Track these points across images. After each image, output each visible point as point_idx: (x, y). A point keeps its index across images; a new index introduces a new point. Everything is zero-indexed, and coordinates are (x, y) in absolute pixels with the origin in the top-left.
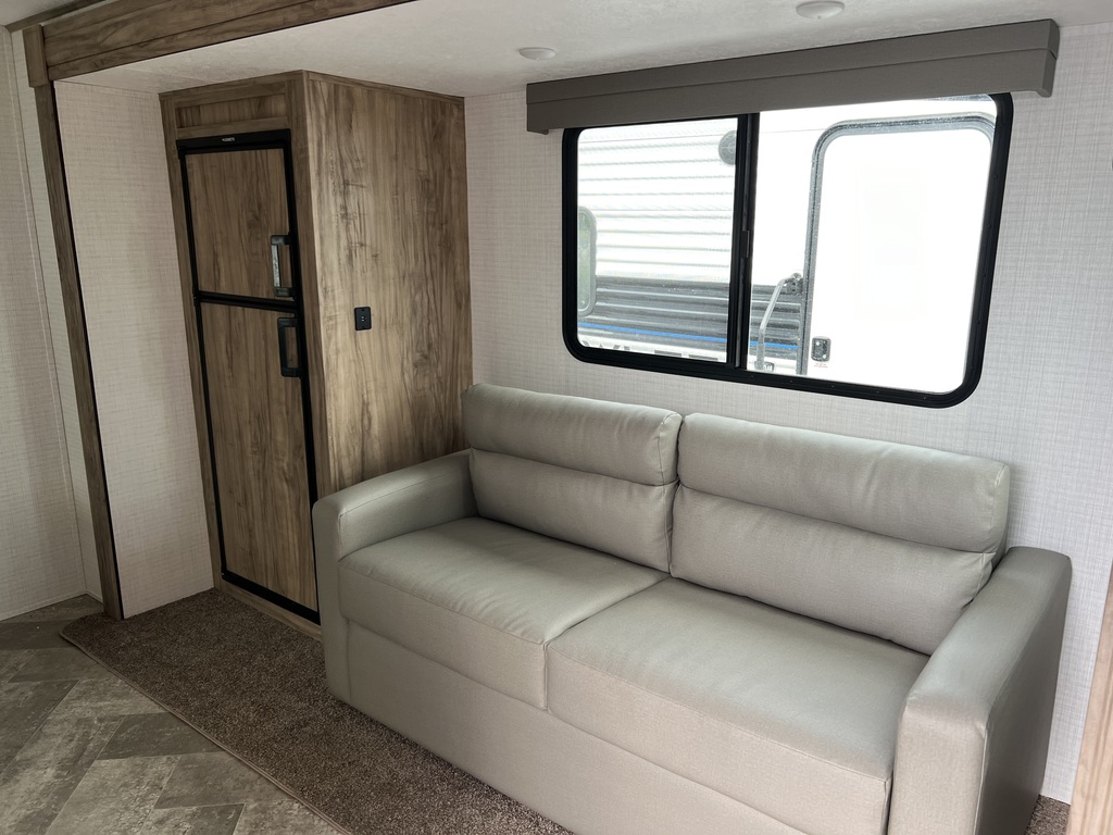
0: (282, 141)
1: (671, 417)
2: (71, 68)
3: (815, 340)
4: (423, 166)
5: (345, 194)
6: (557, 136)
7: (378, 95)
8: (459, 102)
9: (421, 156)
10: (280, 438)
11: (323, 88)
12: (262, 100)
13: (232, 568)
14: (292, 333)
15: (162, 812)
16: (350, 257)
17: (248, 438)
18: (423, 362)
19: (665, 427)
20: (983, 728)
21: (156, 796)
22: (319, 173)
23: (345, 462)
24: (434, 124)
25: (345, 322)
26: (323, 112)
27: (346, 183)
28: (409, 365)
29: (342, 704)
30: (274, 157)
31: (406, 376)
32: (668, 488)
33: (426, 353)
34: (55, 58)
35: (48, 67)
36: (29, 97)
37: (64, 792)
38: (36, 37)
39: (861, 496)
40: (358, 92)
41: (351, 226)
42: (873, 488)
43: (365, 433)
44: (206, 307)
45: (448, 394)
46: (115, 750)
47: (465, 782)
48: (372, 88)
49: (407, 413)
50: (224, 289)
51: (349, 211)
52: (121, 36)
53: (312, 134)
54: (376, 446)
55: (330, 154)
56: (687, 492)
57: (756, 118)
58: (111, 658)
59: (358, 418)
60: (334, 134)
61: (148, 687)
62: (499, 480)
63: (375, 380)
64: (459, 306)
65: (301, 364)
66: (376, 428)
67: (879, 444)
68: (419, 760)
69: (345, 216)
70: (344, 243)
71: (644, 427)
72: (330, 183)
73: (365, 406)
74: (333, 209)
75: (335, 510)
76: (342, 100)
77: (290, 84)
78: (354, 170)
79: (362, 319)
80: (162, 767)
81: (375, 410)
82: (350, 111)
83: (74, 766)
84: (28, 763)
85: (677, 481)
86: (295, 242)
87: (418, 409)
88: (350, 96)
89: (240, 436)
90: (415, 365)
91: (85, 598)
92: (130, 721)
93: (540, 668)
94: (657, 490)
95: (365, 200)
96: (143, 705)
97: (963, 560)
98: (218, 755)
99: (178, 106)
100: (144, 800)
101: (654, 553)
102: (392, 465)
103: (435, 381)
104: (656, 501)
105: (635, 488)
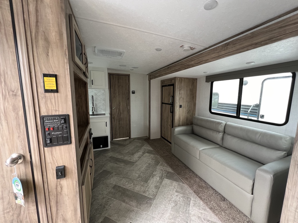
0: (173, 85)
1: (224, 123)
2: (152, 78)
3: (261, 115)
4: (191, 87)
6: (210, 83)
7: (185, 79)
8: (196, 79)
9: (190, 86)
10: (169, 120)
11: (178, 79)
12: (171, 80)
13: (162, 136)
14: (172, 108)
15: (152, 160)
16: (180, 99)
17: (166, 120)
18: (189, 112)
19: (223, 124)
20: (272, 176)
21: (151, 158)
22: (177, 89)
23: (177, 124)
24: (193, 82)
25: (178, 107)
26: (178, 81)
27: (180, 90)
28: (186, 113)
29: (173, 154)
30: (172, 87)
32: (223, 133)
34: (151, 78)
35: (150, 78)
36: (148, 81)
37: (142, 155)
38: (149, 75)
39: (257, 138)
40: (183, 79)
43: (179, 121)
44: (163, 104)
45: (192, 117)
46: (148, 152)
47: (187, 168)
48: (184, 78)
49: (185, 119)
50: (165, 102)
52: (157, 75)
53: (177, 84)
54: (181, 123)
55: (178, 86)
56: (226, 134)
57: (243, 78)
58: (148, 143)
59: (179, 118)
60: (179, 84)
61: (152, 147)
62: (197, 129)
63: (182, 114)
64: (194, 105)
65: (173, 112)
66: (181, 120)
67: (262, 130)
68: (182, 163)
69: (180, 94)
70: (179, 97)
71: (219, 123)
72: (178, 90)
73: (180, 117)
74: (178, 93)
75: (174, 129)
76: (181, 80)
77: (175, 79)
78: (181, 88)
79: (181, 106)
80: (152, 156)
82: (181, 81)
83: (144, 153)
84: (140, 152)
85: (224, 132)
86: (173, 97)
87: (187, 119)
88: (182, 79)
89: (165, 120)
91: (147, 136)
92: (150, 150)
93: (198, 153)
94: (221, 133)
95: (182, 92)
96: (151, 149)
98: (158, 156)
99: (163, 82)
100: (150, 158)
101: (220, 143)
102: (183, 125)
103: (190, 115)
104: (220, 135)
105: (217, 133)
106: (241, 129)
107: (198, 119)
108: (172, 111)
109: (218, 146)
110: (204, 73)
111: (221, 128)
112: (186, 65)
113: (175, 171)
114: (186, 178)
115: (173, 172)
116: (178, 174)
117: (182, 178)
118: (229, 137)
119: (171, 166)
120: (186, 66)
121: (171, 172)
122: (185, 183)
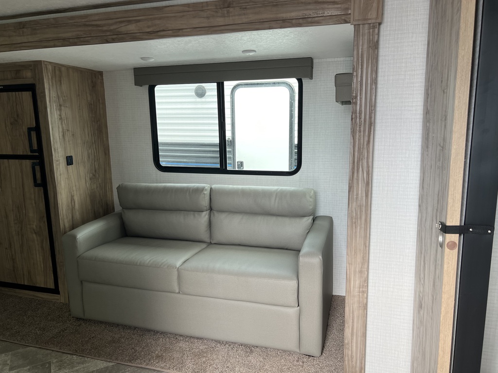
0: (33, 89)
1: (207, 186)
3: (238, 162)
4: (89, 99)
5: (60, 110)
7: (71, 70)
8: (101, 73)
9: (88, 95)
10: (31, 215)
11: (50, 67)
12: (17, 71)
14: (38, 168)
16: (63, 136)
17: (12, 218)
18: (94, 177)
19: (206, 190)
20: (321, 257)
22: (50, 102)
23: (66, 221)
24: (92, 82)
25: (62, 162)
26: (50, 77)
27: (60, 106)
28: (88, 179)
30: (27, 96)
31: (87, 183)
32: (208, 212)
33: (94, 174)
39: (273, 204)
40: (63, 69)
41: (63, 123)
42: (277, 201)
43: (73, 208)
45: (103, 190)
49: (88, 200)
51: (62, 117)
53: (46, 86)
54: (77, 213)
55: (53, 94)
56: (215, 212)
59: (70, 201)
60: (55, 85)
63: (76, 186)
64: (105, 154)
65: (43, 181)
66: (77, 206)
69: (61, 119)
70: (61, 130)
71: (198, 191)
72: (54, 106)
73: (72, 197)
74: (56, 116)
76: (57, 72)
77: (36, 66)
78: (63, 100)
79: (69, 161)
80: (4, 358)
81: (76, 198)
82: (60, 77)
85: (211, 209)
86: (38, 130)
87: (92, 197)
88: (60, 71)
89: (7, 217)
90: (91, 179)
93: (176, 278)
94: (204, 213)
95: (68, 112)
97: (305, 219)
100: (2, 370)
101: (205, 236)
103: (98, 185)
104: (204, 217)
105: (196, 214)
106: (244, 193)
107: (137, 191)
108: (39, 181)
109: (204, 246)
110: (142, 58)
111: (205, 202)
112: (105, 28)
113: (116, 359)
114: (158, 357)
115: (111, 364)
116: (130, 361)
117: (147, 364)
118: (223, 216)
119: (97, 352)
120: (108, 33)
121: (107, 368)
122: (163, 368)
